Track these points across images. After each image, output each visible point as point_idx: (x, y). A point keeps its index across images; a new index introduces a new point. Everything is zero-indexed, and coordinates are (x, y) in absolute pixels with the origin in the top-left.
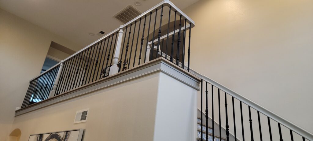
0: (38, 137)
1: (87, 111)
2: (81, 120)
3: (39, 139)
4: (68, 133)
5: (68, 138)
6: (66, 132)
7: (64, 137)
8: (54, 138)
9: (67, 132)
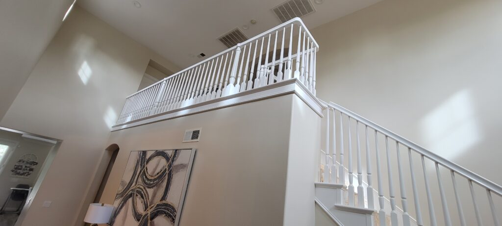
0: (140, 153)
1: (199, 131)
2: (192, 138)
3: (142, 156)
4: (178, 151)
5: (177, 157)
6: (174, 151)
7: (173, 155)
8: (160, 155)
9: (176, 150)
